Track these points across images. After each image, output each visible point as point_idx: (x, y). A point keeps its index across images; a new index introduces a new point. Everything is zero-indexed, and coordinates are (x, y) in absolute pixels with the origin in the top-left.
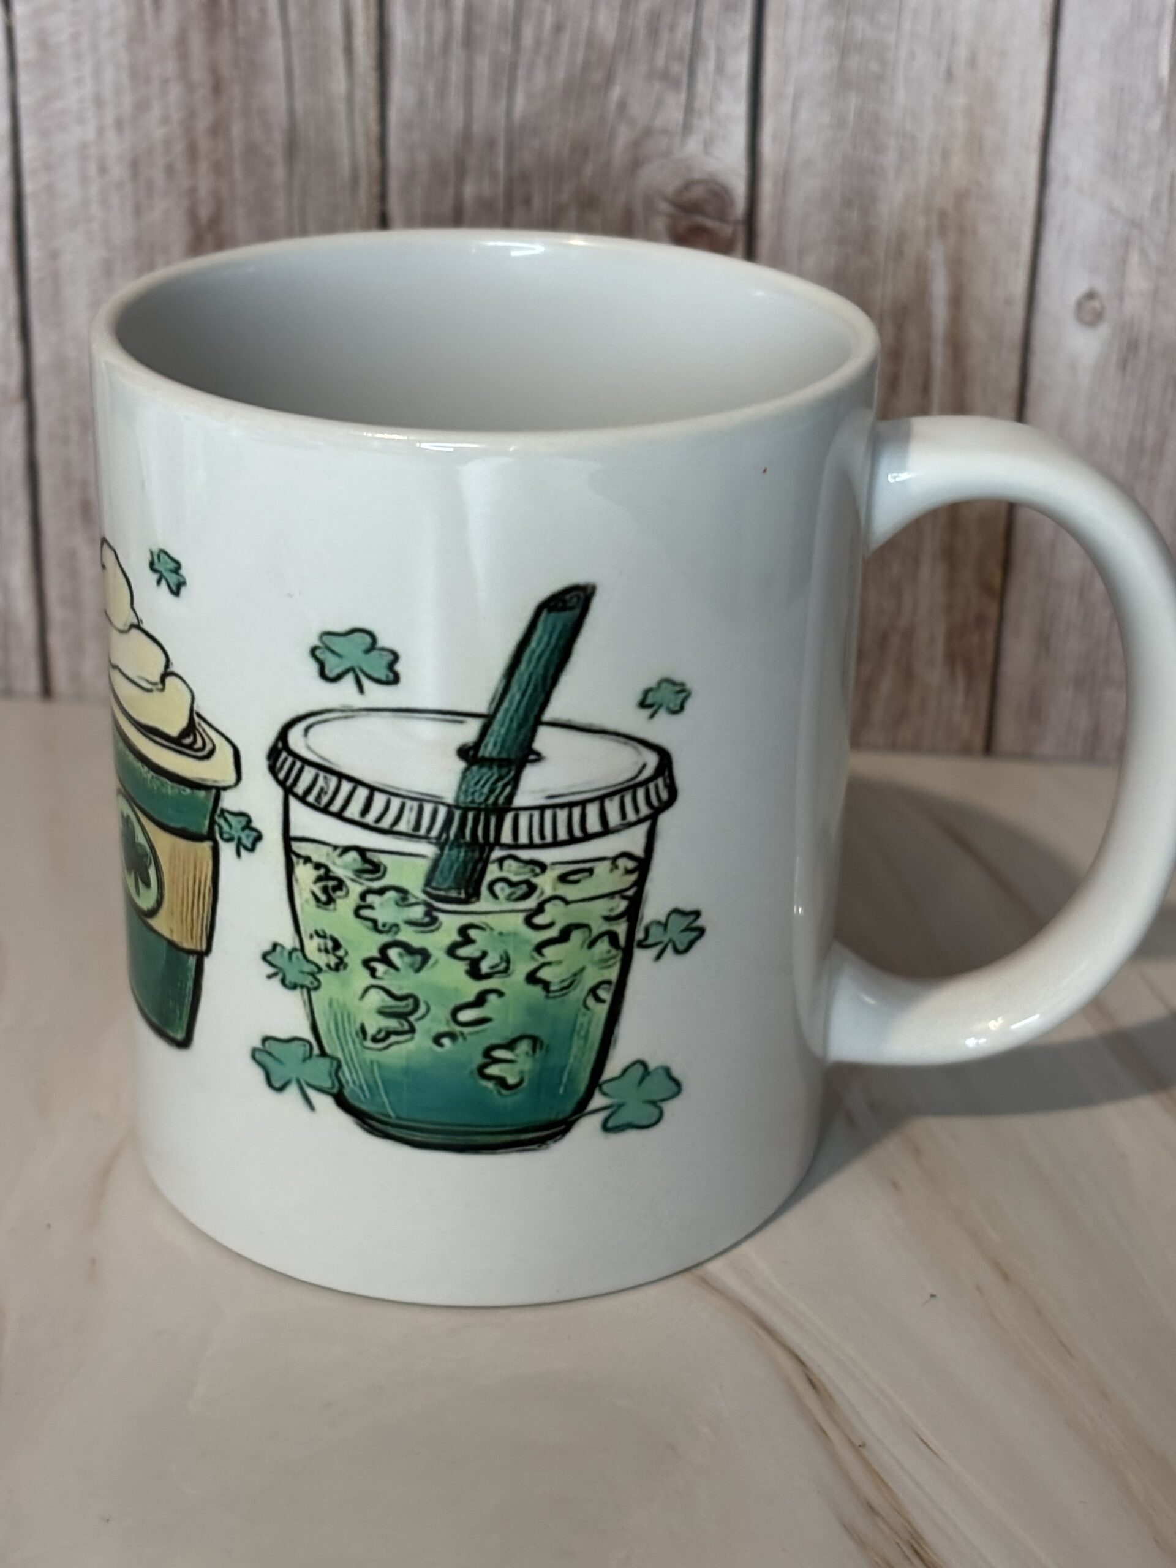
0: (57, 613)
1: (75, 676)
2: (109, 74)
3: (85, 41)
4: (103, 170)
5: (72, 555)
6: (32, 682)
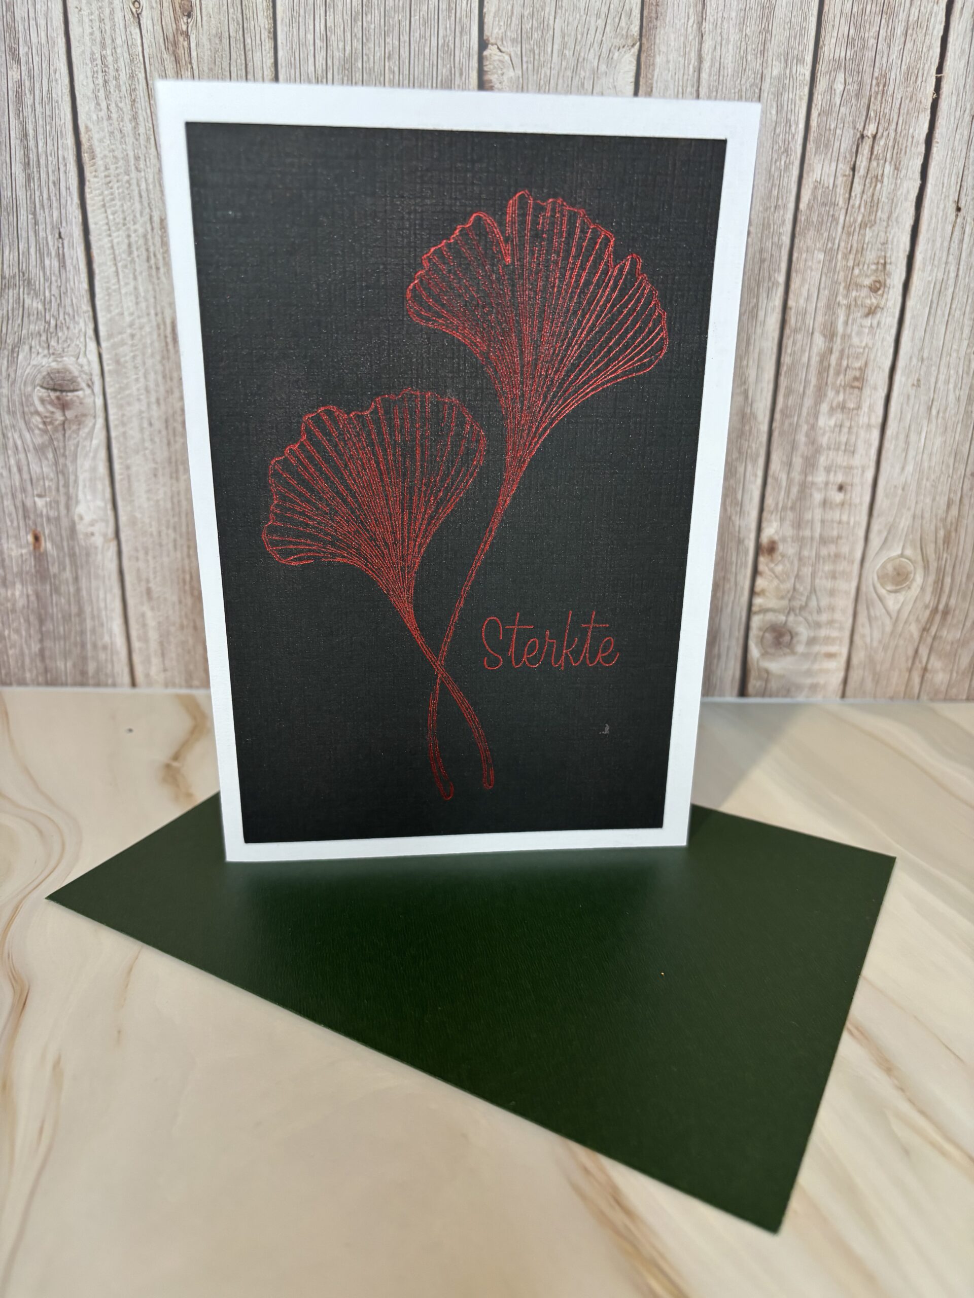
0: (136, 645)
1: (147, 676)
2: (152, 376)
3: (139, 360)
4: (151, 424)
5: (143, 615)
6: (126, 679)
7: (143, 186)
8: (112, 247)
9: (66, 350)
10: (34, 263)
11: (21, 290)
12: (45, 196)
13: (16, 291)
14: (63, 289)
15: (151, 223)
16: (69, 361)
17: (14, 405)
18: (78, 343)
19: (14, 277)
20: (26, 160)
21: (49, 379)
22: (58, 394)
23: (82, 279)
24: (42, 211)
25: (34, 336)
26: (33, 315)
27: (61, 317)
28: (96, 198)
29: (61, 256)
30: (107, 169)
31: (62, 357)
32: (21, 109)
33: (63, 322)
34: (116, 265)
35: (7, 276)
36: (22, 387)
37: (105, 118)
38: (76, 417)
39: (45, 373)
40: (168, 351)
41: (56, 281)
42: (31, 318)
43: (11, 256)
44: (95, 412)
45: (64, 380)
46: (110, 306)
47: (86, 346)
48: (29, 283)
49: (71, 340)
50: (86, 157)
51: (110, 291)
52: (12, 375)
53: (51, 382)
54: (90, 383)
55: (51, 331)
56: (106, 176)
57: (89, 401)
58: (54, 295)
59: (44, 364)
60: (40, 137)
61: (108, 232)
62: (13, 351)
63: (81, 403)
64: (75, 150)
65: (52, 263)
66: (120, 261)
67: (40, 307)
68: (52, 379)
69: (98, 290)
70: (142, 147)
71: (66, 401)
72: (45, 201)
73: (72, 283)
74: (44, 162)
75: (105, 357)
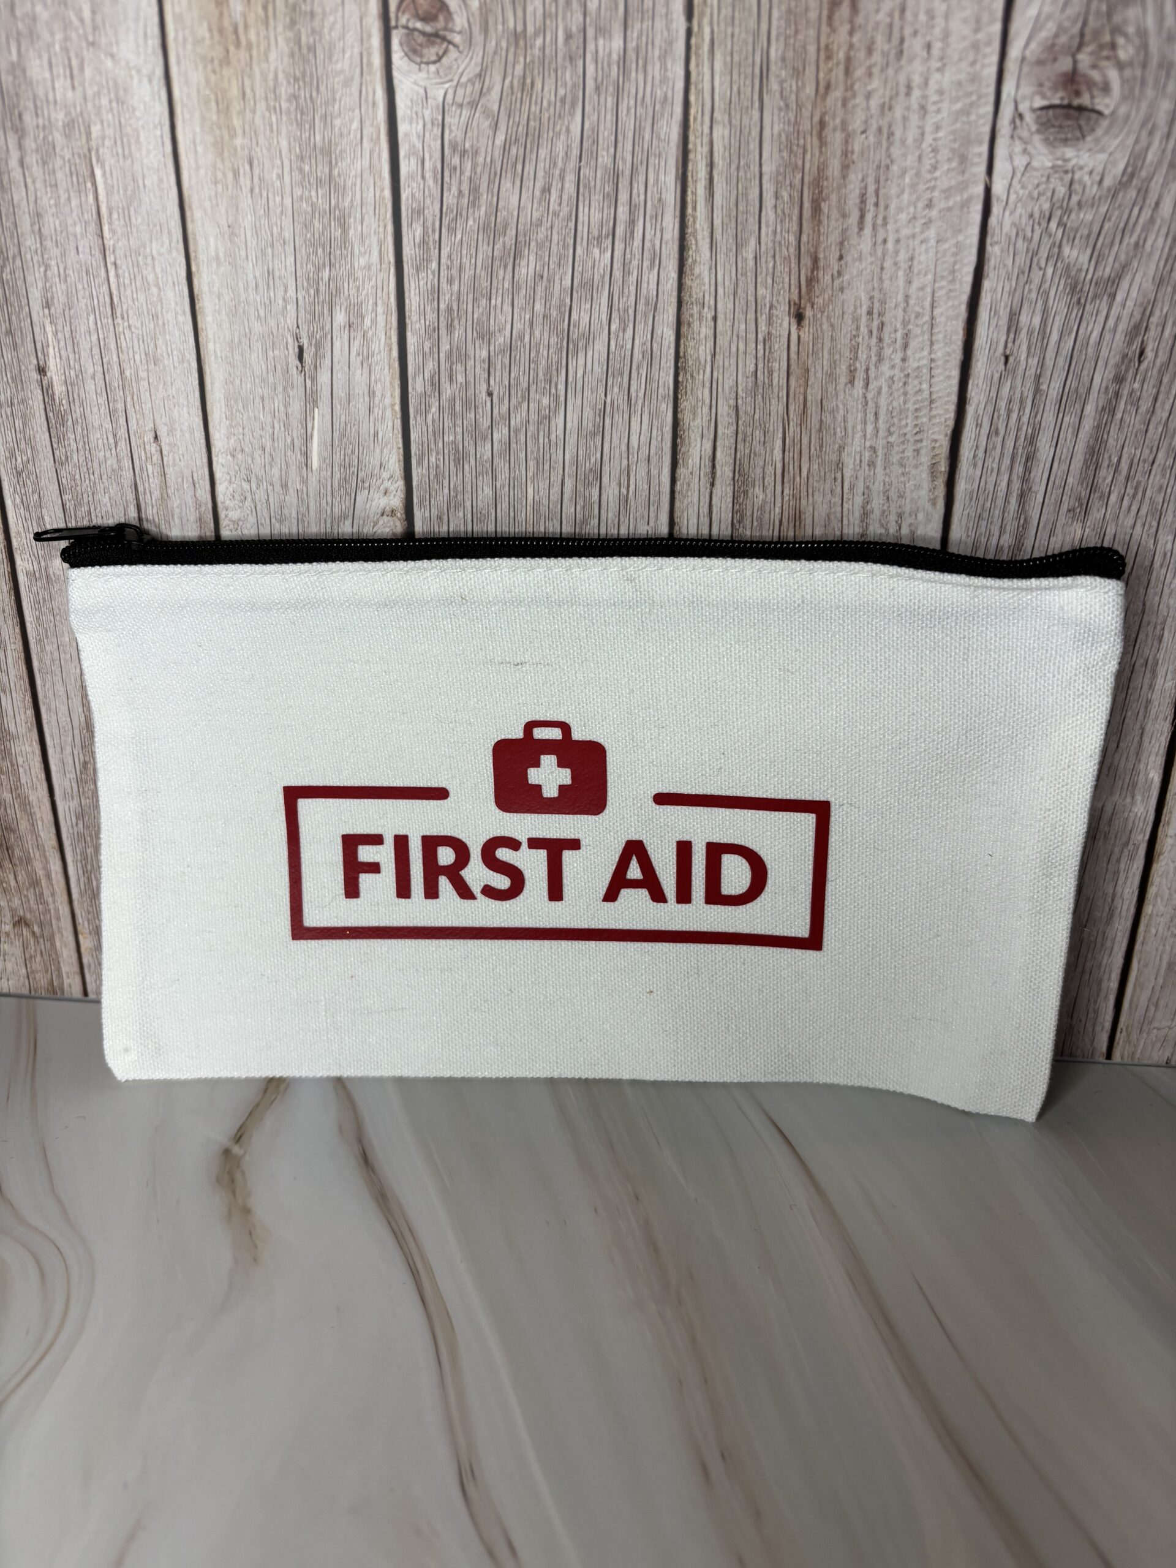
7: (870, 428)
8: (932, 344)
9: (1044, 179)
10: (1057, 318)
11: (1089, 276)
12: (1014, 416)
13: (1099, 273)
14: (1023, 279)
15: (868, 378)
16: (1043, 159)
17: (1157, 81)
18: (1021, 192)
19: (1095, 297)
20: (1029, 464)
21: (1085, 128)
22: (1076, 102)
23: (989, 296)
24: (1026, 394)
25: (1090, 202)
26: (1081, 237)
27: (1038, 232)
28: (941, 412)
29: (1013, 329)
30: (917, 451)
31: (1053, 167)
32: (1021, 529)
33: (1036, 227)
34: (932, 318)
35: (1105, 298)
36: (1133, 113)
37: (907, 515)
38: (1055, 60)
39: (1089, 139)
40: (877, 181)
41: (1030, 291)
42: (1086, 232)
43: (1090, 329)
44: (1021, 69)
45: (1060, 127)
46: (955, 254)
47: (1010, 185)
48: (1074, 288)
49: (1030, 196)
50: (943, 467)
51: (950, 278)
52: (1144, 134)
53: (1082, 123)
54: (1018, 122)
55: (1059, 210)
56: (921, 441)
57: (1026, 89)
58: (1040, 269)
59: (1087, 154)
60: (1001, 494)
61: (933, 365)
62: (1132, 176)
63: (1041, 85)
64: (957, 476)
65: (1030, 319)
66: (924, 323)
67: (1066, 250)
68: (1080, 128)
69: (969, 279)
70: (862, 479)
71: (1065, 88)
72: (1016, 408)
73: (1007, 289)
74: (1005, 461)
75: (982, 168)
